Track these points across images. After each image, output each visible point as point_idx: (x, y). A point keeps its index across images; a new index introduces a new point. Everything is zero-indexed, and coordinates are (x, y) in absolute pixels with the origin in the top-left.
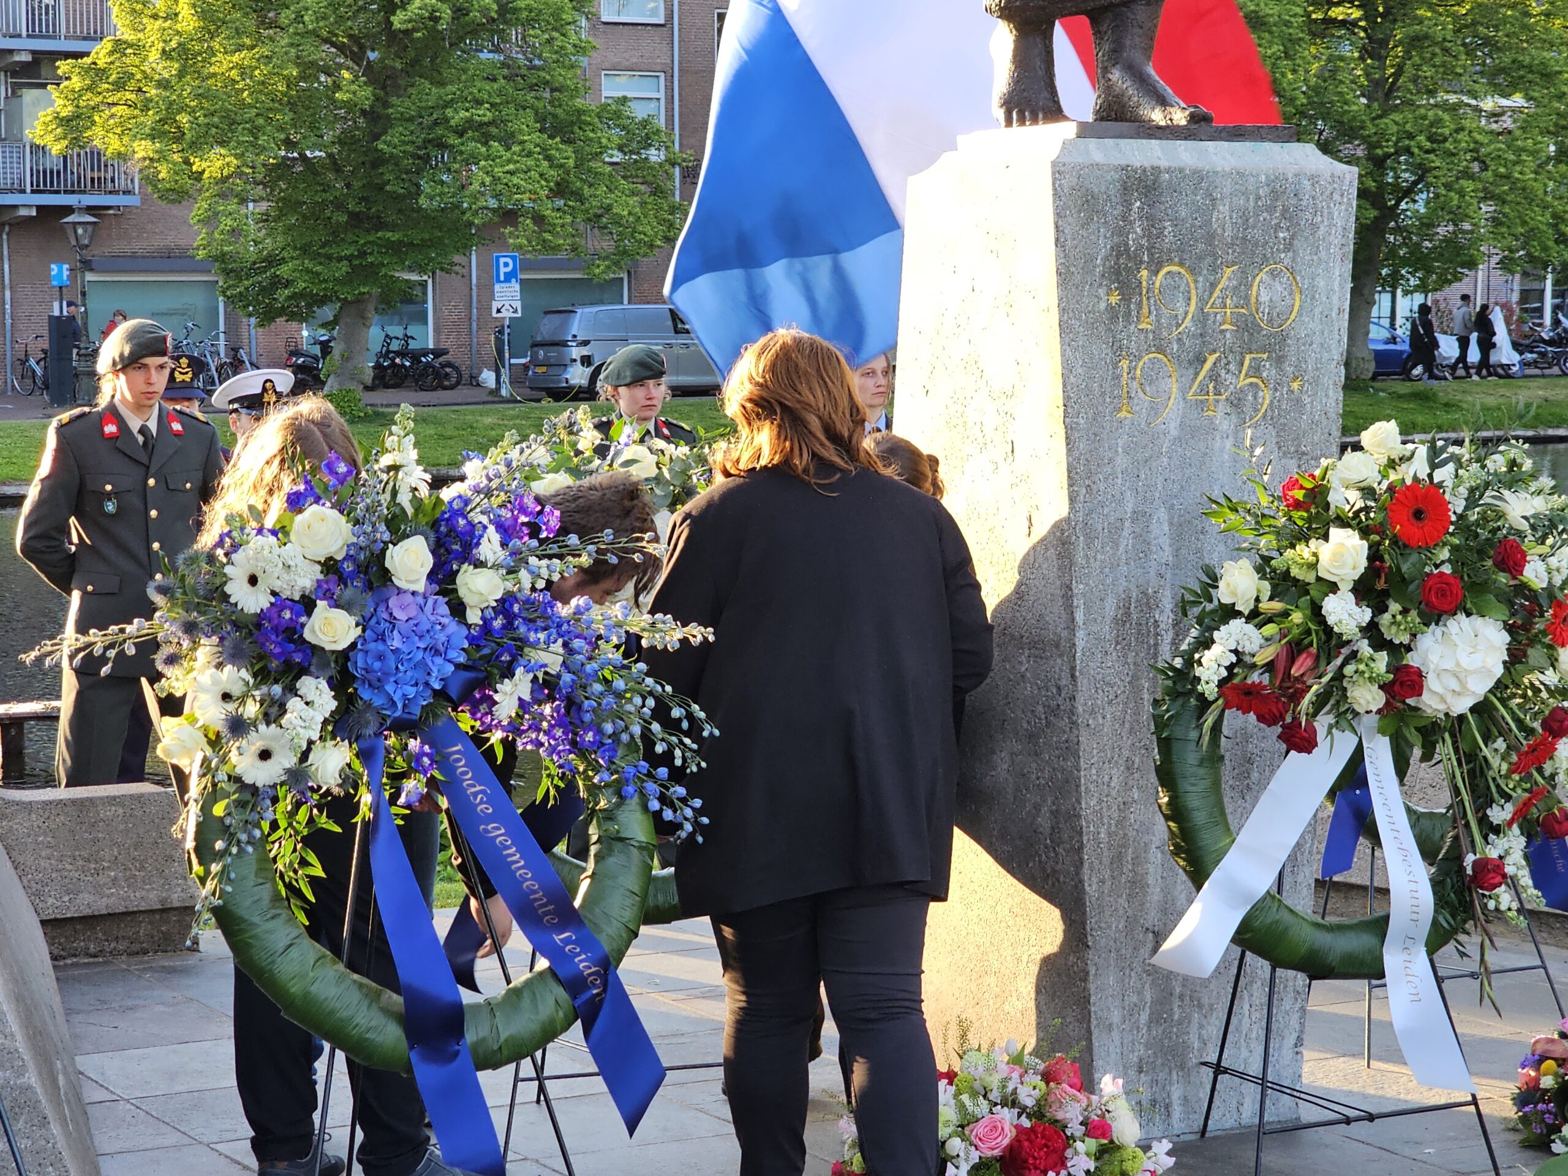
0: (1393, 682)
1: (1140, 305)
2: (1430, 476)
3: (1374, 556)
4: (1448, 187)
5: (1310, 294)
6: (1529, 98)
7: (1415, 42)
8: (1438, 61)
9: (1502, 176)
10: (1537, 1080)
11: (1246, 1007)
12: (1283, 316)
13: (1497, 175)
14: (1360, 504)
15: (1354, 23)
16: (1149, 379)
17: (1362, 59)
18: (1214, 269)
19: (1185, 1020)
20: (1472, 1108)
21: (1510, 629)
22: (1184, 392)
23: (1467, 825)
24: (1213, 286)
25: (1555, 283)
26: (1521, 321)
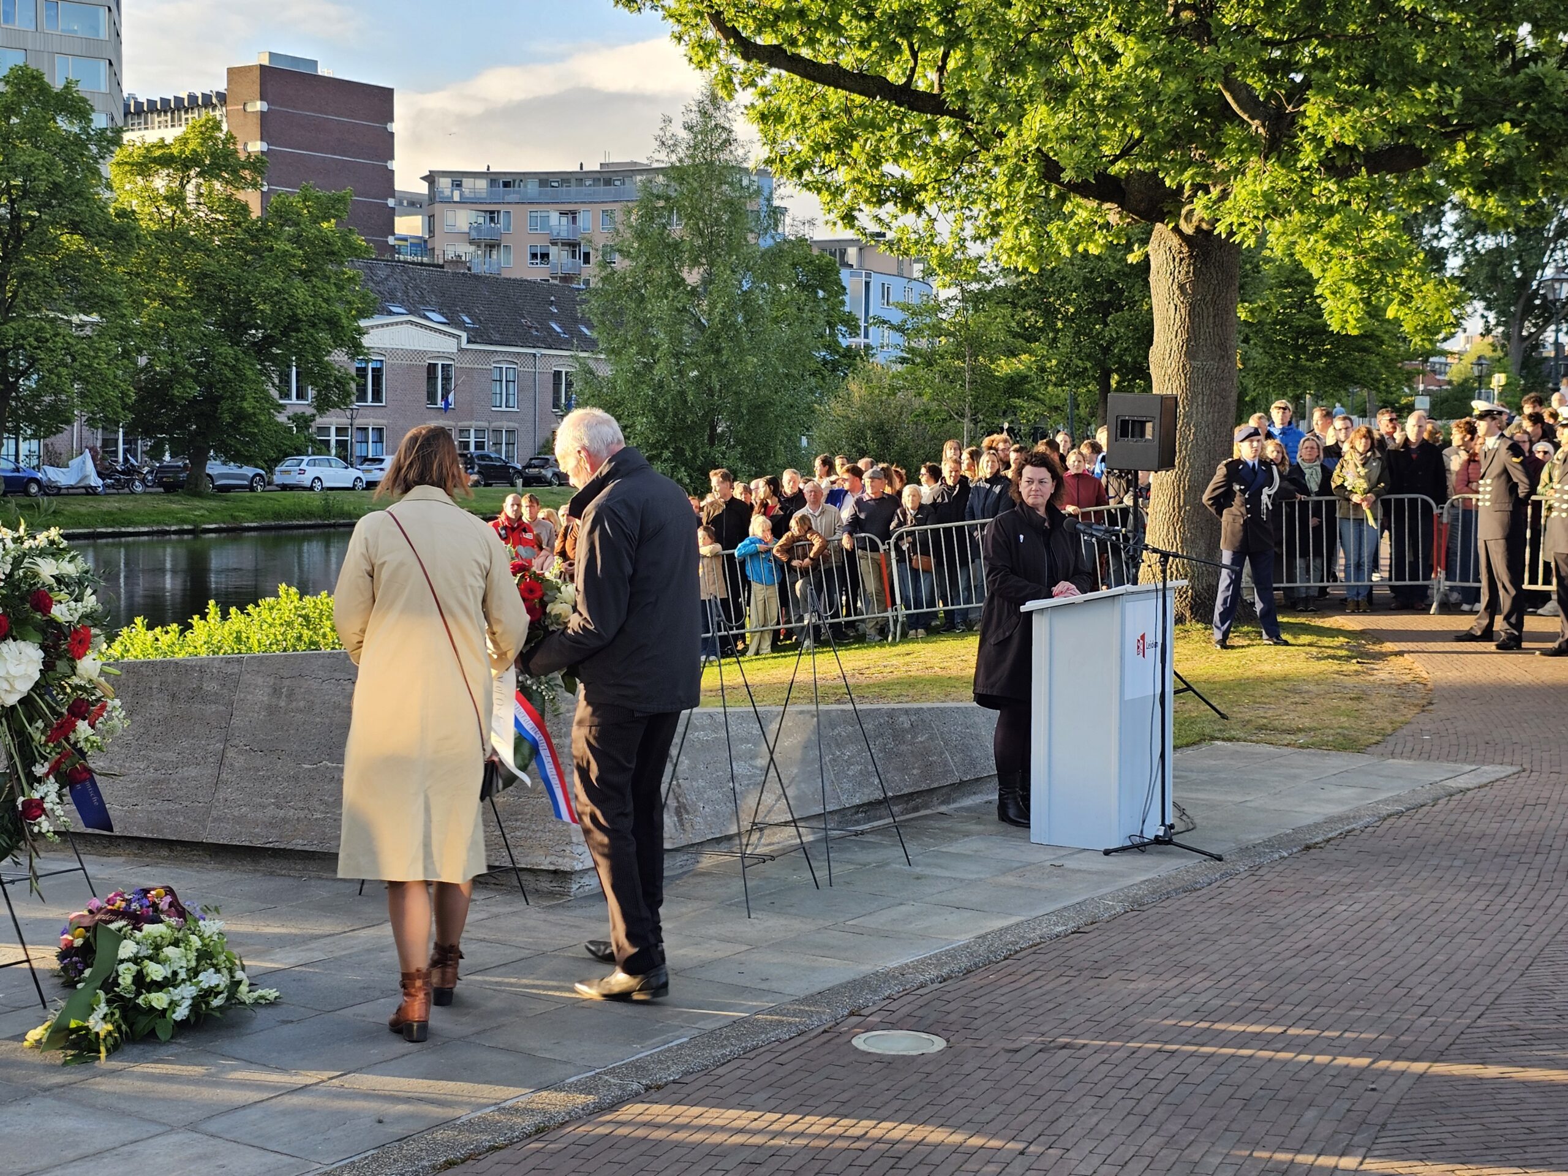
4: (50, 371)
6: (102, 317)
7: (24, 276)
8: (41, 289)
9: (86, 366)
10: (72, 942)
13: (82, 364)
20: (26, 965)
21: (44, 649)
23: (19, 779)
25: (125, 434)
26: (103, 459)
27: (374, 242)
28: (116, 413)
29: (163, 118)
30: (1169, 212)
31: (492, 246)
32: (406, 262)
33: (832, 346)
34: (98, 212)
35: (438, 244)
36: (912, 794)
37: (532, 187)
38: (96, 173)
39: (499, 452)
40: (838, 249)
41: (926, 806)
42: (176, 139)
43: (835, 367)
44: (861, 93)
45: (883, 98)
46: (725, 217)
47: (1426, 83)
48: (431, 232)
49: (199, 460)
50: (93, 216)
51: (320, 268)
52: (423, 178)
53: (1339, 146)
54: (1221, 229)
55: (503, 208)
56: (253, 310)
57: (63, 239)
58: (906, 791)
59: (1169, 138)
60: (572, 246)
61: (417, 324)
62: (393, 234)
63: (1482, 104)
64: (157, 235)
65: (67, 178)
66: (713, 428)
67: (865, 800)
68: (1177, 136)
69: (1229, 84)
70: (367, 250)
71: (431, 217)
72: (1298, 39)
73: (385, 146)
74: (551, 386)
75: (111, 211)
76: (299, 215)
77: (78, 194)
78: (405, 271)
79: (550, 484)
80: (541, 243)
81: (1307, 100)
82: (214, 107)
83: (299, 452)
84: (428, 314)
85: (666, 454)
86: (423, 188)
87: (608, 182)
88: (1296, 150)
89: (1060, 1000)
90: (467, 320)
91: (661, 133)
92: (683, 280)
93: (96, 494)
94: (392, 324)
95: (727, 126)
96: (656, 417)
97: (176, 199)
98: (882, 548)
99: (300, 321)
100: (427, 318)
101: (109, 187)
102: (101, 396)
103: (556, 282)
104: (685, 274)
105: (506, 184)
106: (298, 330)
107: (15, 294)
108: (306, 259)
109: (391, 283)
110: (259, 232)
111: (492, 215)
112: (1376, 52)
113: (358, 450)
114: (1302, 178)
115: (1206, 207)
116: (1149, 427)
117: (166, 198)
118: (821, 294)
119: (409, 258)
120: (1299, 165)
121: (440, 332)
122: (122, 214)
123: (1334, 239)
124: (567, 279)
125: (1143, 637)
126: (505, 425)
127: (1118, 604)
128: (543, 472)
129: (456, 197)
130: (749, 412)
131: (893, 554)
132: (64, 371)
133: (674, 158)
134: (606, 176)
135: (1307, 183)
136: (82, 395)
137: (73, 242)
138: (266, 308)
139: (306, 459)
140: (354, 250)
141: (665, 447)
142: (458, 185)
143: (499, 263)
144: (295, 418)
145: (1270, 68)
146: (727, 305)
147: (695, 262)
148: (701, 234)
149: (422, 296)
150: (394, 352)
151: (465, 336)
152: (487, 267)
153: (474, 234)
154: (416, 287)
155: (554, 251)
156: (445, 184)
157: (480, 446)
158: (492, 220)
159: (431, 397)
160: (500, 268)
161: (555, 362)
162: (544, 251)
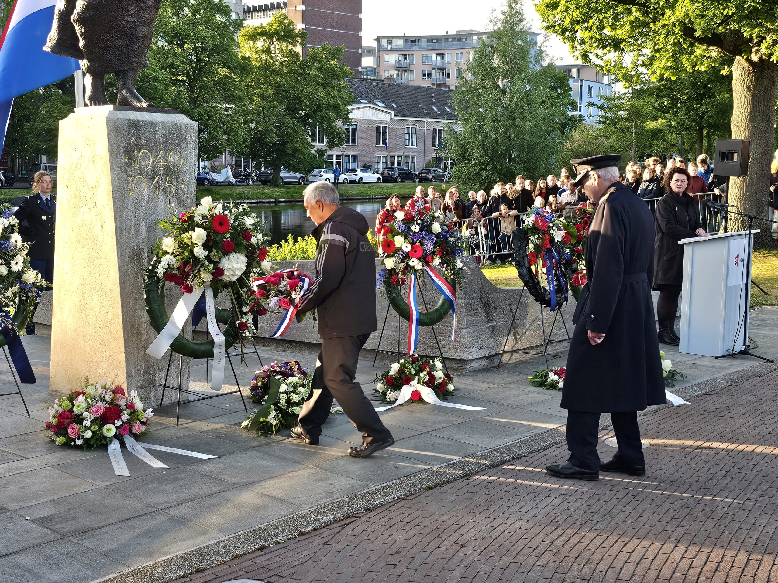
0: (215, 273)
1: (135, 162)
2: (223, 212)
3: (208, 236)
4: (214, 130)
5: (186, 159)
6: (236, 106)
8: (209, 93)
9: (229, 128)
10: (257, 384)
11: (173, 368)
12: (178, 166)
14: (203, 221)
15: (185, 81)
16: (138, 183)
17: (187, 91)
18: (157, 151)
19: (154, 373)
20: (239, 393)
21: (247, 256)
22: (149, 187)
23: (236, 313)
24: (157, 156)
25: (244, 159)
26: (235, 169)
27: (354, 69)
28: (242, 149)
29: (259, 14)
30: (744, 51)
31: (405, 71)
32: (367, 79)
33: (564, 116)
34: (234, 57)
35: (381, 70)
37: (424, 43)
38: (233, 40)
39: (408, 166)
40: (567, 70)
42: (267, 24)
43: (565, 126)
48: (378, 64)
49: (277, 170)
50: (232, 60)
51: (331, 82)
52: (375, 39)
54: (773, 59)
55: (410, 53)
56: (301, 102)
57: (219, 70)
60: (442, 70)
61: (372, 108)
62: (361, 65)
64: (259, 68)
65: (221, 42)
66: (510, 155)
70: (351, 73)
71: (378, 58)
73: (357, 25)
74: (432, 136)
75: (240, 57)
76: (321, 57)
77: (225, 50)
78: (367, 83)
79: (431, 181)
80: (427, 70)
82: (282, 8)
83: (320, 167)
84: (377, 103)
85: (489, 168)
87: (459, 39)
90: (394, 105)
92: (498, 85)
93: (233, 185)
94: (361, 108)
95: (521, 12)
96: (484, 150)
97: (267, 51)
99: (321, 107)
100: (377, 105)
101: (238, 46)
102: (236, 141)
103: (435, 87)
105: (412, 42)
106: (321, 111)
107: (198, 96)
108: (324, 79)
109: (361, 89)
110: (305, 65)
111: (406, 56)
113: (346, 166)
116: (735, 155)
117: (263, 51)
118: (559, 91)
119: (369, 78)
121: (382, 111)
122: (244, 58)
125: (738, 257)
126: (411, 154)
127: (727, 240)
128: (428, 176)
129: (389, 48)
130: (528, 148)
132: (220, 130)
133: (495, 27)
134: (459, 37)
136: (227, 140)
137: (223, 71)
138: (307, 101)
139: (323, 170)
140: (345, 74)
141: (488, 164)
142: (390, 42)
143: (408, 79)
144: (319, 151)
146: (519, 97)
147: (504, 77)
148: (508, 64)
149: (374, 94)
150: (361, 121)
151: (393, 113)
152: (402, 80)
153: (397, 65)
154: (371, 91)
155: (433, 73)
156: (384, 42)
157: (399, 164)
158: (405, 58)
159: (378, 142)
160: (409, 81)
161: (434, 124)
162: (429, 73)
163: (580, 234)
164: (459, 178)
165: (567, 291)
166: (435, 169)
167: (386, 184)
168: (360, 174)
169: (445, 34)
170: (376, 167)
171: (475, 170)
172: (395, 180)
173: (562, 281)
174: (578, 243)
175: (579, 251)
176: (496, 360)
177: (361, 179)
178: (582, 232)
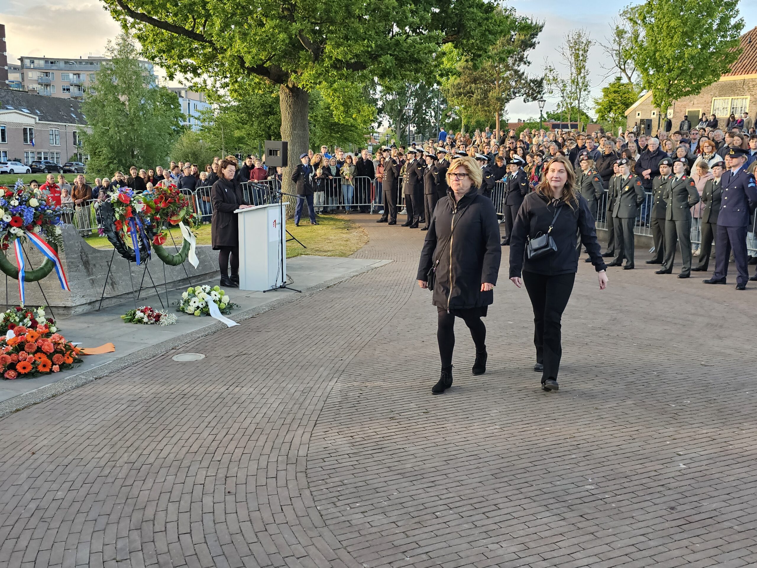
30: (285, 80)
31: (47, 85)
33: (177, 125)
35: (26, 84)
36: (199, 276)
37: (62, 64)
39: (54, 161)
40: (177, 91)
41: (204, 279)
43: (178, 132)
44: (175, 33)
45: (184, 35)
46: (134, 78)
47: (364, 40)
48: (23, 79)
52: (19, 59)
53: (337, 59)
54: (300, 86)
55: (51, 71)
58: (197, 275)
59: (283, 54)
60: (79, 86)
61: (18, 113)
62: (7, 79)
63: (382, 49)
66: (133, 152)
67: (182, 278)
68: (286, 54)
69: (301, 36)
71: (22, 74)
72: (323, 22)
73: (2, 46)
74: (72, 137)
78: (12, 93)
79: (72, 172)
80: (66, 85)
81: (326, 44)
84: (22, 109)
86: (19, 63)
87: (92, 63)
88: (323, 61)
89: (245, 340)
90: (38, 112)
91: (108, 46)
92: (119, 99)
94: (8, 113)
95: (132, 44)
96: (110, 148)
98: (192, 194)
100: (22, 111)
103: (73, 99)
104: (120, 97)
105: (52, 63)
109: (7, 98)
111: (47, 74)
112: (348, 29)
114: (326, 70)
115: (295, 78)
116: (278, 152)
118: (172, 106)
119: (14, 89)
120: (324, 65)
121: (28, 116)
123: (335, 90)
124: (76, 98)
125: (275, 221)
126: (55, 151)
127: (266, 210)
128: (71, 168)
129: (32, 66)
130: (146, 147)
131: (196, 196)
133: (113, 55)
134: (91, 61)
135: (328, 72)
141: (115, 159)
142: (33, 62)
145: (314, 32)
146: (136, 108)
147: (123, 93)
148: (125, 83)
149: (20, 103)
150: (9, 123)
151: (37, 118)
152: (45, 93)
153: (40, 81)
154: (17, 99)
155: (71, 88)
156: (27, 62)
157: (46, 158)
158: (47, 75)
159: (25, 140)
160: (51, 93)
161: (73, 128)
162: (68, 88)
163: (158, 206)
164: (93, 169)
165: (150, 249)
166: (77, 163)
167: (34, 174)
168: (10, 166)
169: (79, 58)
170: (26, 160)
171: (104, 163)
172: (43, 171)
173: (145, 241)
174: (157, 213)
175: (157, 219)
176: (97, 305)
177: (12, 170)
178: (159, 205)
